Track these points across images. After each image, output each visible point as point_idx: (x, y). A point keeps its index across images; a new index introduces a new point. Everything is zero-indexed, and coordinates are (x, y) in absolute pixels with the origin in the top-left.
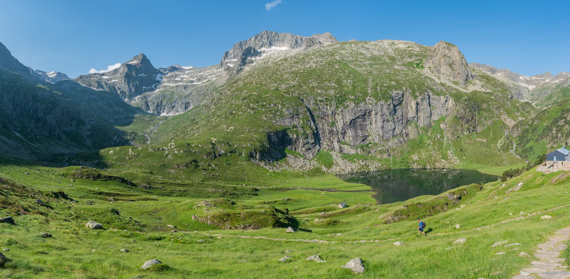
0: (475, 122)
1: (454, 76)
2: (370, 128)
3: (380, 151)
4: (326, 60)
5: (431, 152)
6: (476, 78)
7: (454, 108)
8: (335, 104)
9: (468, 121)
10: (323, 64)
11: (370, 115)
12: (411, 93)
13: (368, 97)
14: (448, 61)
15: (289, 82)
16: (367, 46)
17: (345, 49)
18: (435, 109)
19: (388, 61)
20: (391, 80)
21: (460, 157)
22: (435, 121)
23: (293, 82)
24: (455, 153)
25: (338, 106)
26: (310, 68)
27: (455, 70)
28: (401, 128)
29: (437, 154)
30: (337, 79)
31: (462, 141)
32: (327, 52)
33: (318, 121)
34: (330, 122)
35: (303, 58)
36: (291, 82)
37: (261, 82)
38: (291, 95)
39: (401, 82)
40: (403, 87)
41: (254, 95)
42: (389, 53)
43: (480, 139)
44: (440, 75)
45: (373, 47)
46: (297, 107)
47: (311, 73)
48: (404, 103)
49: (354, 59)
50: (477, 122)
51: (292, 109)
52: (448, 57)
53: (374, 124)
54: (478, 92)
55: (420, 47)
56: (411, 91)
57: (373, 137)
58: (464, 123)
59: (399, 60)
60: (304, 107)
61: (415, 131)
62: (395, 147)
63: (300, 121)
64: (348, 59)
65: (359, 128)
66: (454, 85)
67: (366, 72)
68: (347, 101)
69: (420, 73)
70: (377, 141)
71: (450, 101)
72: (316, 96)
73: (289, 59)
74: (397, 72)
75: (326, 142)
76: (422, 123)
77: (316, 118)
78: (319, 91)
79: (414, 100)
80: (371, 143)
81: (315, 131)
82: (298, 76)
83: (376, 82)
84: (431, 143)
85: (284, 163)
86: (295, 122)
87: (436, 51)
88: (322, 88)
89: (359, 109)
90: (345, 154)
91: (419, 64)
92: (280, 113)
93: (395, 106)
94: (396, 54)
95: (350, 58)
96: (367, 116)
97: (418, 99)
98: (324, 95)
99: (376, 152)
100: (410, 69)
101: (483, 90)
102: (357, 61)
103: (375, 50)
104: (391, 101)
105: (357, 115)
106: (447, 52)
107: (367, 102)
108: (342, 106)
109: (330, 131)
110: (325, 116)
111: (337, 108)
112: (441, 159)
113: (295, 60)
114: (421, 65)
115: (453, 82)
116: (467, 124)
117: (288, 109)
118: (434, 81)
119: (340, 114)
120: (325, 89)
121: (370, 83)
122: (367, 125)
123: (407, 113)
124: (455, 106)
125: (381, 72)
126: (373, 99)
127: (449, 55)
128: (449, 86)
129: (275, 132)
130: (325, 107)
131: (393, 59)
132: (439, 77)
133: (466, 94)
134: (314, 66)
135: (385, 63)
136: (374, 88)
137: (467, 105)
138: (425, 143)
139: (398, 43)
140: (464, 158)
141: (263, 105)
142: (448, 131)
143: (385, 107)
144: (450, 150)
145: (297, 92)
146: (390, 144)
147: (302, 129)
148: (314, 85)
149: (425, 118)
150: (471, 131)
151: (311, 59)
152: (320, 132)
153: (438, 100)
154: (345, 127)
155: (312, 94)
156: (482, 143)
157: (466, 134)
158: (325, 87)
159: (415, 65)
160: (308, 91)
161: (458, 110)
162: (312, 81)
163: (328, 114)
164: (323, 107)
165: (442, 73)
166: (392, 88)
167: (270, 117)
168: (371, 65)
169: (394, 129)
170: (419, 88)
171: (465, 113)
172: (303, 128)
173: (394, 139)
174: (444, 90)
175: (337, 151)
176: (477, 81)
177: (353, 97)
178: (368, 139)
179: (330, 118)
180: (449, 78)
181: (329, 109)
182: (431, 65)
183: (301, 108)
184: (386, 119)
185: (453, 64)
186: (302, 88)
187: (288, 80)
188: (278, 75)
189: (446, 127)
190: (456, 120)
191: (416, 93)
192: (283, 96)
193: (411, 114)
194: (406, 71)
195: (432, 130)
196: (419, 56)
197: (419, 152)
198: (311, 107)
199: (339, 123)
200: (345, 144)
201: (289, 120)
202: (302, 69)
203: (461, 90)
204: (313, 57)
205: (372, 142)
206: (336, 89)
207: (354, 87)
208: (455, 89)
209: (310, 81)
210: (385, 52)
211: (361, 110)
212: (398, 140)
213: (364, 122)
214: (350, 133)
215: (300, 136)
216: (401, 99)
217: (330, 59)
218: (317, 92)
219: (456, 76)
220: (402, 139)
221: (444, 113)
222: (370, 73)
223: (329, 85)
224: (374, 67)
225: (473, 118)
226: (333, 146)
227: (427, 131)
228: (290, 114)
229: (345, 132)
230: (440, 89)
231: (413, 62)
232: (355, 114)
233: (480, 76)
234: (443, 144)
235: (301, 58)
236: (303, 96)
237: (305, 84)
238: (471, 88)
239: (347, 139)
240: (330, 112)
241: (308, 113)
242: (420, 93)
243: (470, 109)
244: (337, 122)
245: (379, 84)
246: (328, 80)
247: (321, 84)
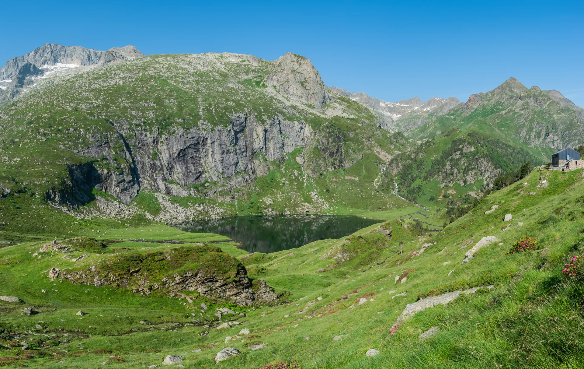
0: (341, 155)
1: (308, 97)
2: (205, 162)
3: (221, 192)
4: (136, 76)
5: (288, 193)
6: (334, 100)
7: (312, 137)
8: (157, 129)
9: (331, 155)
10: (134, 80)
11: (204, 144)
12: (256, 117)
13: (201, 121)
14: (298, 77)
15: (90, 102)
16: (188, 60)
17: (159, 63)
18: (288, 138)
19: (218, 77)
20: (227, 100)
21: (328, 200)
22: (289, 153)
23: (96, 102)
24: (320, 194)
25: (161, 132)
26: (116, 84)
27: (308, 89)
28: (245, 162)
29: (296, 196)
30: (155, 98)
31: (327, 180)
32: (137, 67)
33: (136, 152)
34: (150, 153)
35: (105, 74)
36: (94, 101)
37: (50, 102)
38: (96, 117)
39: (242, 102)
40: (245, 108)
41: (45, 118)
42: (219, 69)
43: (349, 177)
44: (289, 96)
45: (197, 61)
46: (106, 132)
47: (120, 91)
48: (247, 129)
49: (173, 74)
50: (343, 155)
51: (99, 135)
52: (299, 73)
53: (210, 156)
54: (340, 117)
55: (259, 61)
56: (256, 114)
57: (211, 173)
58: (327, 156)
59: (232, 77)
60: (115, 132)
61: (264, 167)
62: (239, 187)
63: (111, 151)
64: (166, 75)
65: (190, 161)
66: (309, 109)
67: (192, 90)
68: (172, 125)
69: (263, 93)
70: (215, 179)
71: (307, 129)
72: (130, 119)
73: (86, 75)
74: (233, 91)
75: (147, 180)
76: (272, 156)
77: (132, 147)
78: (133, 113)
79: (261, 126)
80: (207, 182)
81: (132, 166)
82: (102, 95)
83: (208, 102)
84: (287, 182)
85: (94, 209)
86: (104, 153)
87: (282, 65)
88: (137, 109)
89: (190, 136)
90: (174, 196)
91: (259, 82)
92: (84, 141)
93: (236, 133)
94: (228, 69)
95: (168, 73)
96: (200, 146)
97: (265, 124)
98: (141, 118)
99: (216, 194)
100: (248, 88)
101: (346, 115)
102: (177, 77)
103: (199, 64)
104: (231, 126)
105: (188, 145)
106: (296, 66)
107: (200, 128)
108: (167, 132)
109: (151, 165)
110: (143, 145)
111: (160, 134)
112: (303, 202)
113: (95, 76)
114: (262, 83)
115: (306, 104)
116: (332, 157)
117: (94, 134)
118: (283, 103)
119: (164, 142)
120: (141, 111)
121: (201, 104)
122: (201, 158)
123: (252, 143)
124: (313, 134)
125: (213, 90)
126: (208, 123)
127: (300, 70)
128: (303, 110)
129: (78, 165)
130: (144, 132)
131: (224, 76)
132: (288, 98)
133: (327, 120)
134: (121, 82)
135: (214, 80)
136: (208, 109)
137: (329, 133)
138: (279, 182)
139: (227, 56)
140: (334, 201)
141: (59, 130)
142: (307, 166)
143: (225, 134)
144: (313, 191)
145: (105, 114)
146: (232, 183)
147: (115, 162)
148: (126, 105)
149: (276, 149)
150: (337, 167)
151: (116, 74)
152: (139, 167)
153: (291, 127)
154: (171, 159)
155: (125, 117)
156: (353, 182)
157: (331, 171)
158: (141, 107)
159: (254, 84)
160: (119, 112)
161: (318, 139)
162: (123, 101)
163: (148, 142)
164: (141, 134)
165: (291, 93)
166: (231, 110)
167: (69, 145)
168: (197, 82)
169: (237, 163)
170: (267, 111)
171: (328, 143)
172: (115, 160)
173: (237, 176)
174: (297, 114)
175: (163, 192)
176: (336, 105)
177: (180, 120)
178: (204, 176)
179: (151, 147)
180: (301, 99)
181: (148, 135)
182: (276, 83)
183: (111, 133)
184: (226, 150)
185: (305, 82)
186: (110, 109)
187: (91, 100)
188: (74, 93)
189: (304, 162)
190: (317, 152)
191: (263, 117)
192: (86, 119)
193: (258, 144)
194: (244, 90)
195: (286, 165)
196: (258, 72)
197: (272, 194)
198: (124, 133)
199: (163, 155)
200: (172, 182)
201: (95, 150)
202: (106, 87)
203: (319, 114)
204: (118, 72)
205: (209, 180)
206: (156, 110)
207: (181, 108)
208: (310, 113)
209: (120, 100)
210: (213, 67)
211: (193, 138)
212: (243, 178)
213: (196, 154)
214: (178, 168)
215: (113, 172)
216: (244, 125)
217: (141, 74)
218: (131, 114)
219: (310, 97)
220: (248, 177)
221: (300, 144)
222: (198, 91)
223: (146, 105)
224: (201, 85)
225: (338, 150)
226: (158, 185)
227: (279, 166)
228: (97, 141)
229: (172, 167)
230: (291, 113)
231: (251, 80)
232: (185, 143)
233: (339, 98)
234: (303, 183)
235: (102, 74)
236: (112, 119)
237: (113, 103)
238: (330, 114)
239: (175, 176)
240: (150, 140)
241: (122, 141)
242: (268, 116)
243: (334, 139)
244: (161, 154)
245: (213, 104)
246: (144, 99)
247: (135, 103)
